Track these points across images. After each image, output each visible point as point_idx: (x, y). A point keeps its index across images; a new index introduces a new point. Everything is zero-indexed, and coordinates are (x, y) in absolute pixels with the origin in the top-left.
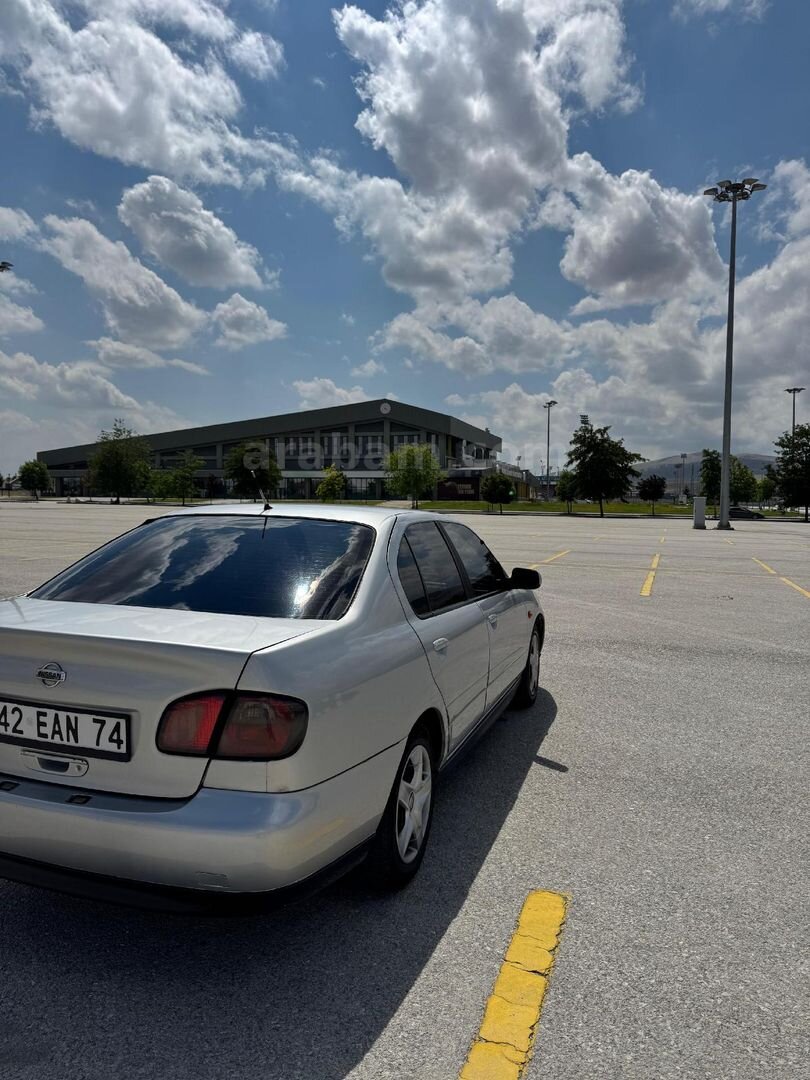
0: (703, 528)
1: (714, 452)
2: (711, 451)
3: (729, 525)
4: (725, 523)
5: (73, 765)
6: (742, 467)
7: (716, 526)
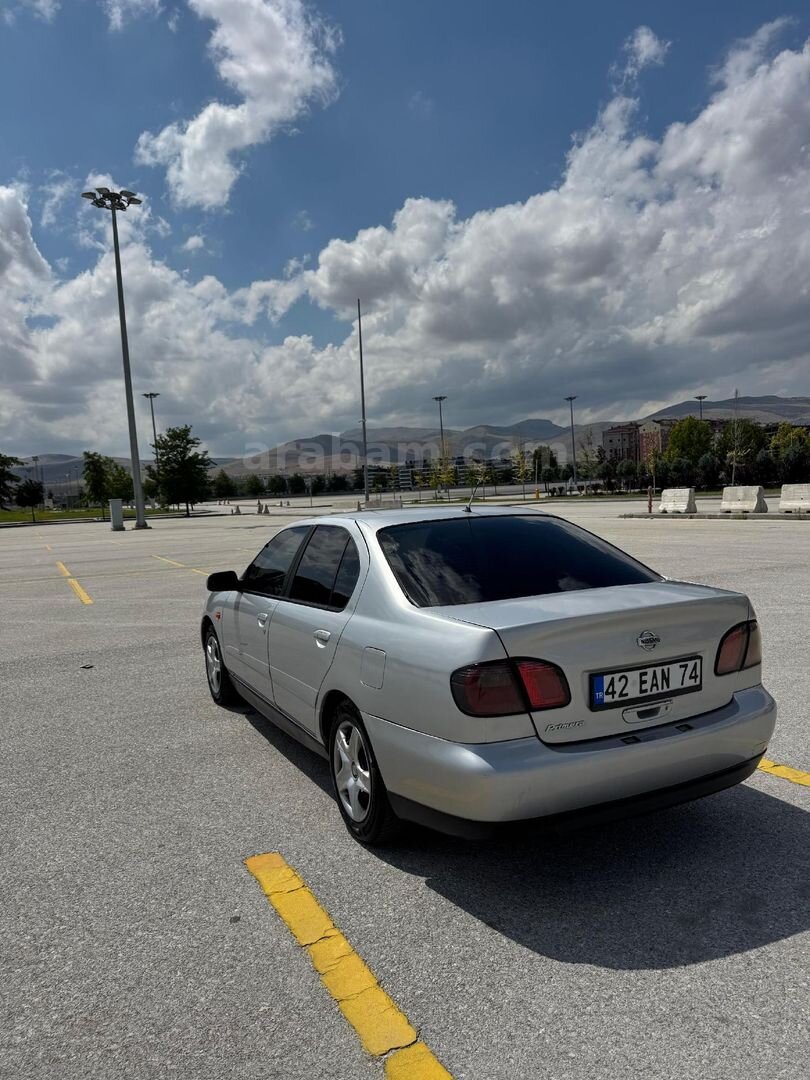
0: (123, 529)
1: (95, 454)
2: (91, 453)
3: (146, 524)
4: (142, 521)
5: (662, 706)
6: (119, 468)
7: (134, 526)
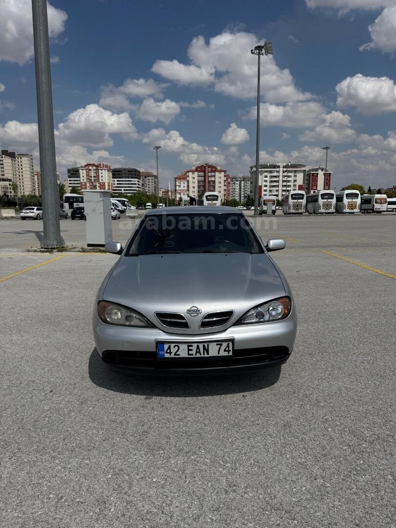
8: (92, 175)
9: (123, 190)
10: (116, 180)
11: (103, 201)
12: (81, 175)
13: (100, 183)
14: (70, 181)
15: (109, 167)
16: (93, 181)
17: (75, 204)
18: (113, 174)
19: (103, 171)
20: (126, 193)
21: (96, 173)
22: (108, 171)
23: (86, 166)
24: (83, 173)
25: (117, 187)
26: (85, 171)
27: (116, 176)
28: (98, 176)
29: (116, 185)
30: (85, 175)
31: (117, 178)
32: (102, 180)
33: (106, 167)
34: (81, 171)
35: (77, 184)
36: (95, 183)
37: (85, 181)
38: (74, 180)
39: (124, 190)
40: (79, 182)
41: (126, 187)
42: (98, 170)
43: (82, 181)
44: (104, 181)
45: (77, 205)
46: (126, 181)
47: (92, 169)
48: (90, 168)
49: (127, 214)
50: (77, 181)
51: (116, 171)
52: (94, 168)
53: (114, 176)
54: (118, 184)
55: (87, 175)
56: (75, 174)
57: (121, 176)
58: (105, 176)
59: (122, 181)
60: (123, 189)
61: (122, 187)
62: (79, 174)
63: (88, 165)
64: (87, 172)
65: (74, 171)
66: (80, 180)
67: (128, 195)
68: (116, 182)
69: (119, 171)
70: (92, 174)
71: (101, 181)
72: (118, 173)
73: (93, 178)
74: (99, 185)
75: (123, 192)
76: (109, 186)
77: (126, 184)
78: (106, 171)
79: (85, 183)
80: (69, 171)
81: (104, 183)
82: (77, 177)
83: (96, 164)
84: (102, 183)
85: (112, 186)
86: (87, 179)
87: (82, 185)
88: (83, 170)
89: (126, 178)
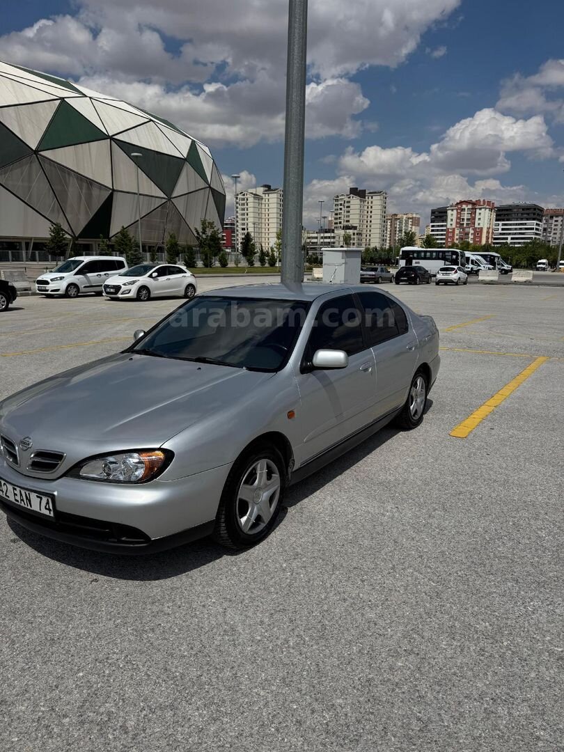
8: (465, 218)
9: (509, 239)
10: (501, 223)
11: (346, 263)
12: (449, 217)
13: (475, 229)
14: (433, 226)
15: (493, 203)
16: (465, 225)
17: (414, 261)
18: (497, 215)
19: (483, 210)
20: (515, 243)
21: (471, 214)
22: (491, 210)
23: (457, 204)
24: (452, 215)
25: (501, 234)
26: (455, 211)
27: (502, 217)
28: (474, 219)
29: (500, 231)
30: (454, 217)
31: (503, 220)
32: (479, 224)
33: (488, 205)
34: (449, 212)
35: (442, 230)
36: (467, 230)
37: (454, 226)
38: (438, 226)
39: (512, 239)
40: (445, 228)
41: (515, 234)
42: (476, 209)
43: (449, 226)
44: (481, 226)
45: (416, 263)
46: (516, 224)
47: (466, 208)
48: (464, 206)
49: (480, 278)
50: (442, 226)
51: (502, 210)
52: (470, 206)
53: (499, 218)
54: (503, 229)
55: (458, 218)
56: (441, 217)
57: (510, 217)
58: (485, 219)
59: (511, 225)
60: (509, 237)
61: (510, 234)
62: (447, 216)
63: (461, 203)
64: (458, 212)
65: (439, 212)
66: (446, 226)
67: (516, 246)
68: (500, 227)
69: (507, 210)
70: (466, 215)
71: (476, 226)
72: (506, 212)
73: (465, 222)
74: (473, 232)
75: (509, 241)
76: (488, 232)
77: (516, 229)
78: (488, 210)
79: (454, 229)
80: (433, 212)
81: (482, 228)
82: (443, 221)
83: (474, 200)
84: (479, 228)
85: (493, 233)
86: (457, 223)
87: (448, 232)
88: (452, 210)
89: (517, 220)
